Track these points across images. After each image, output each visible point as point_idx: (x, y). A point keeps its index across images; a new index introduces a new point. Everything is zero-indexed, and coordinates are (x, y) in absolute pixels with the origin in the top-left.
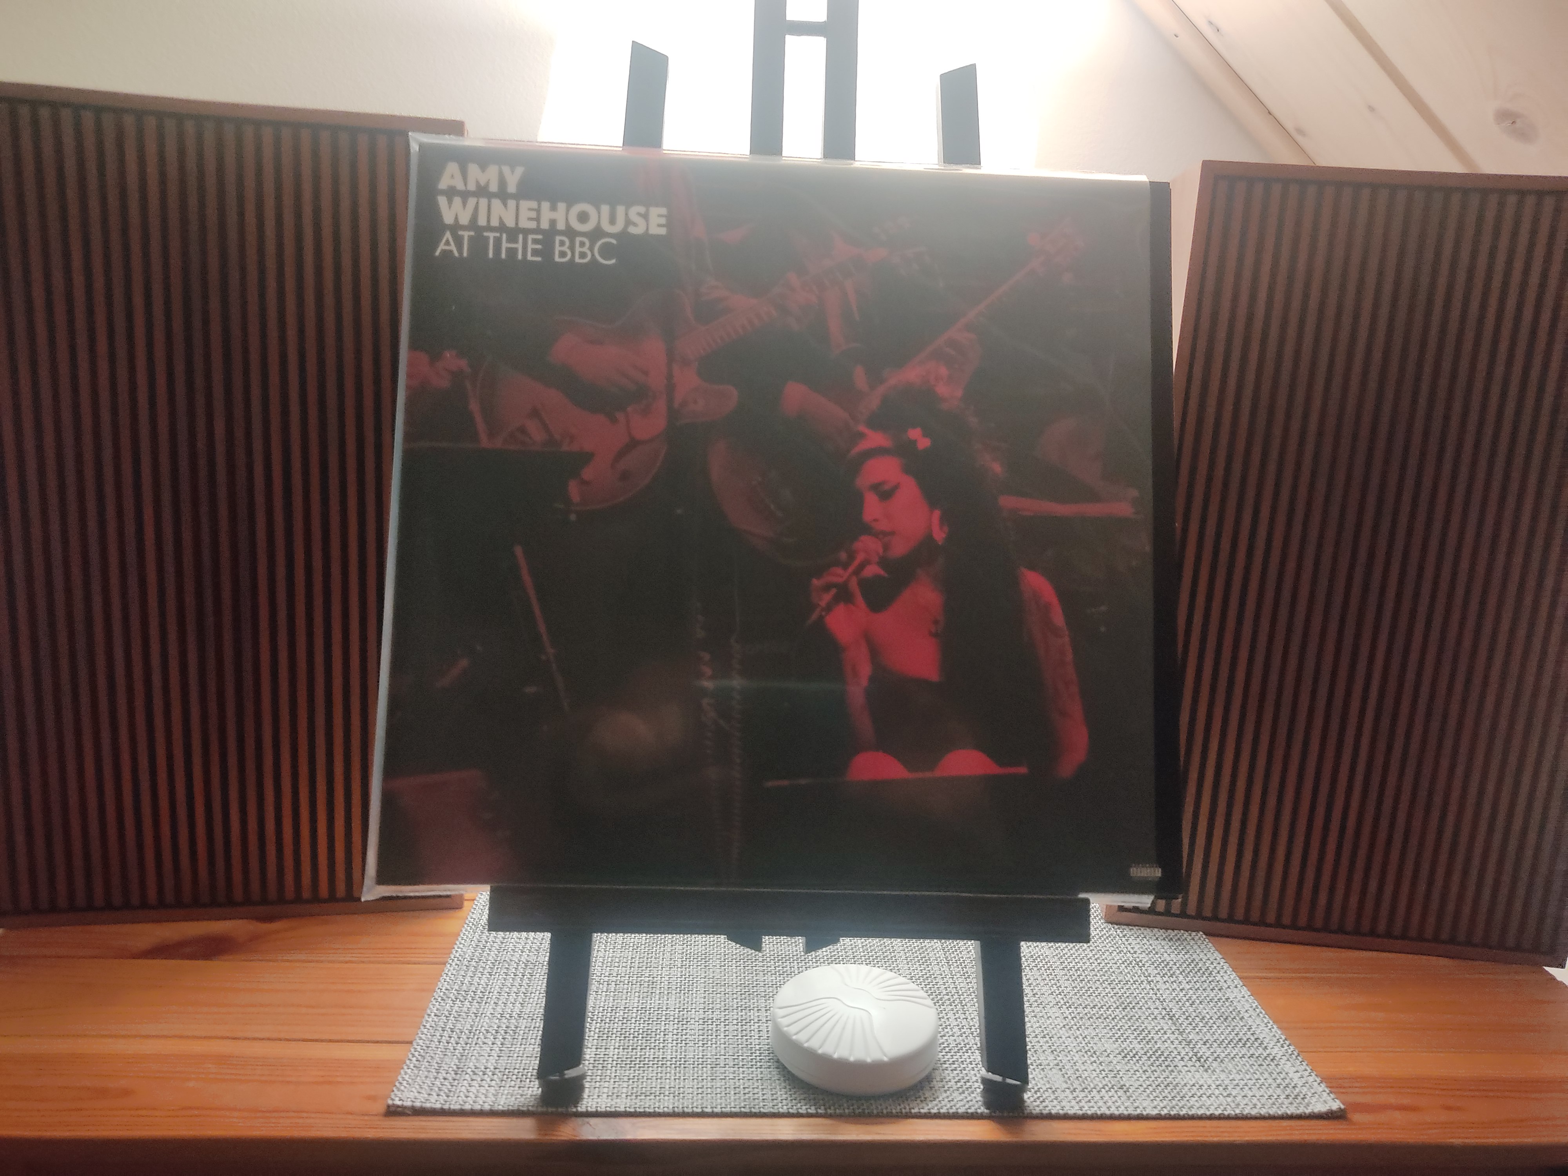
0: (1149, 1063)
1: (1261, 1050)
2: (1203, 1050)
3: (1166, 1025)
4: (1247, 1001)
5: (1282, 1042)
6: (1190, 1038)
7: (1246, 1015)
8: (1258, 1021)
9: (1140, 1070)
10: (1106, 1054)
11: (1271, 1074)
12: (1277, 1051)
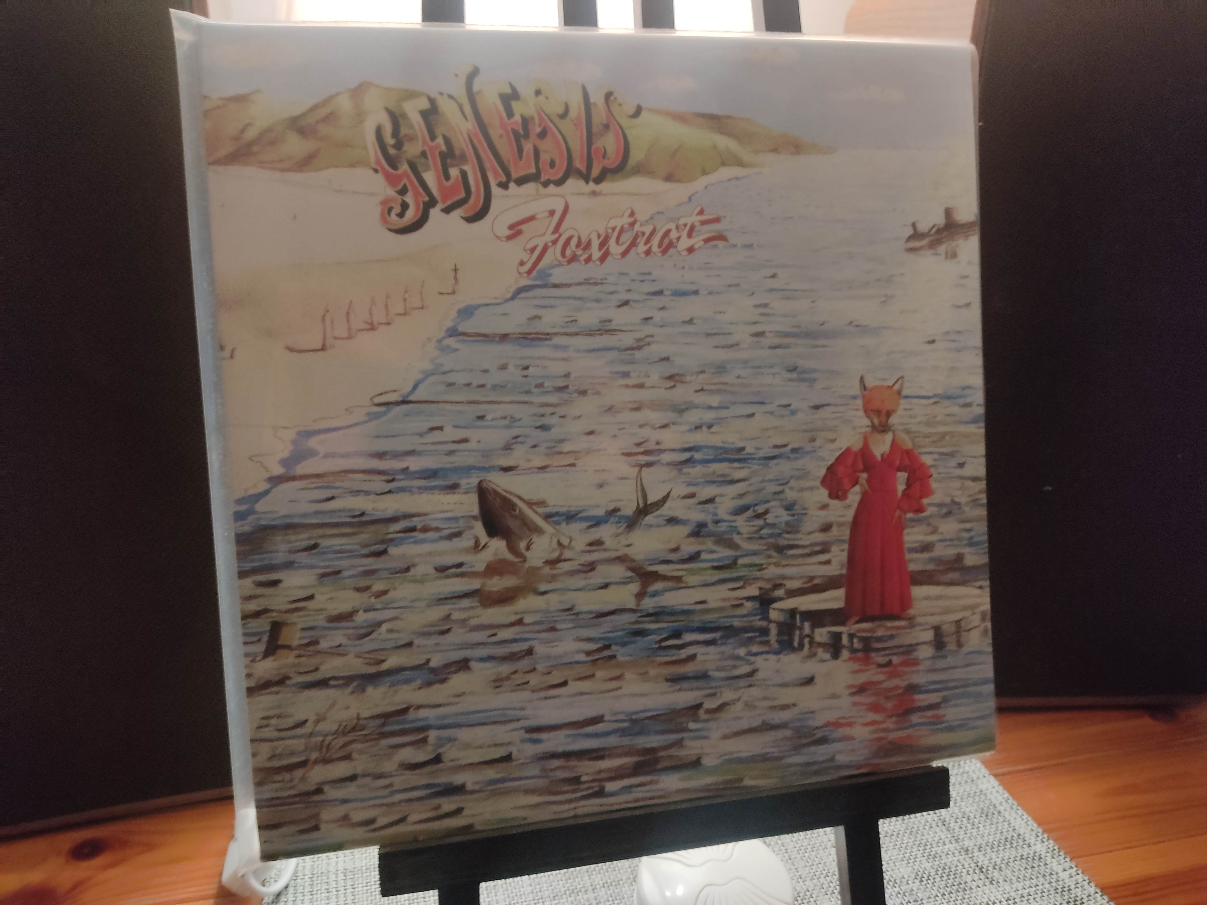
0: (943, 883)
1: (1026, 849)
2: (983, 861)
3: (943, 835)
4: (998, 792)
5: (1041, 837)
6: (966, 846)
7: (1001, 809)
8: (1014, 815)
9: (939, 894)
10: (904, 881)
11: (1044, 876)
12: (1040, 848)
